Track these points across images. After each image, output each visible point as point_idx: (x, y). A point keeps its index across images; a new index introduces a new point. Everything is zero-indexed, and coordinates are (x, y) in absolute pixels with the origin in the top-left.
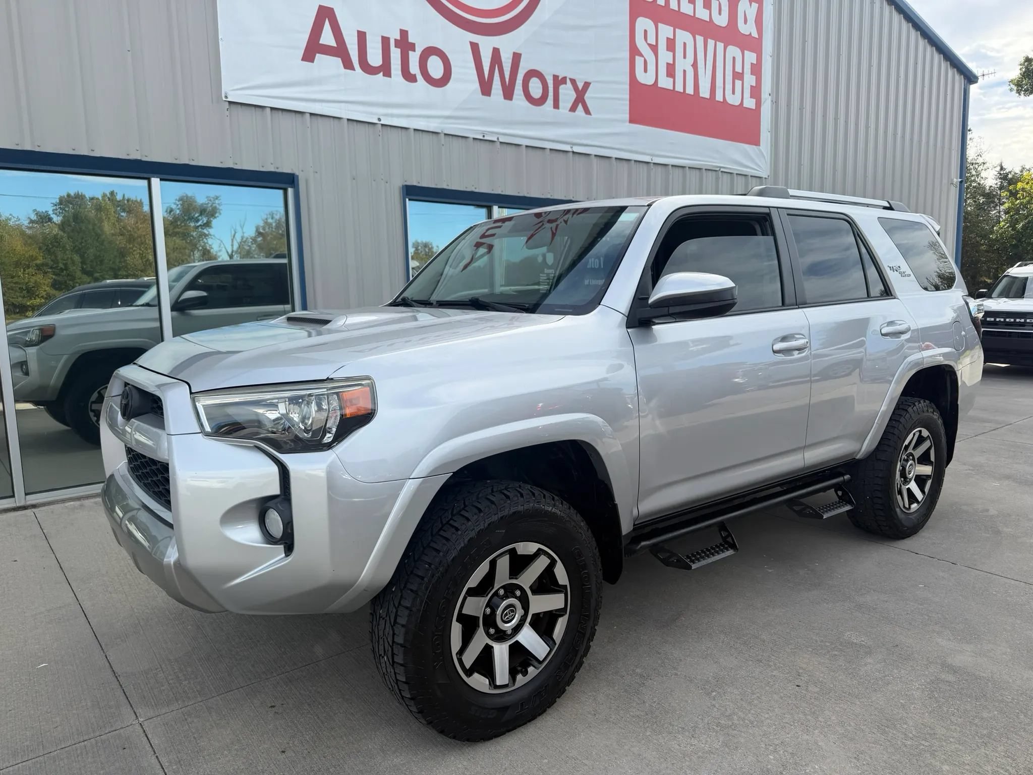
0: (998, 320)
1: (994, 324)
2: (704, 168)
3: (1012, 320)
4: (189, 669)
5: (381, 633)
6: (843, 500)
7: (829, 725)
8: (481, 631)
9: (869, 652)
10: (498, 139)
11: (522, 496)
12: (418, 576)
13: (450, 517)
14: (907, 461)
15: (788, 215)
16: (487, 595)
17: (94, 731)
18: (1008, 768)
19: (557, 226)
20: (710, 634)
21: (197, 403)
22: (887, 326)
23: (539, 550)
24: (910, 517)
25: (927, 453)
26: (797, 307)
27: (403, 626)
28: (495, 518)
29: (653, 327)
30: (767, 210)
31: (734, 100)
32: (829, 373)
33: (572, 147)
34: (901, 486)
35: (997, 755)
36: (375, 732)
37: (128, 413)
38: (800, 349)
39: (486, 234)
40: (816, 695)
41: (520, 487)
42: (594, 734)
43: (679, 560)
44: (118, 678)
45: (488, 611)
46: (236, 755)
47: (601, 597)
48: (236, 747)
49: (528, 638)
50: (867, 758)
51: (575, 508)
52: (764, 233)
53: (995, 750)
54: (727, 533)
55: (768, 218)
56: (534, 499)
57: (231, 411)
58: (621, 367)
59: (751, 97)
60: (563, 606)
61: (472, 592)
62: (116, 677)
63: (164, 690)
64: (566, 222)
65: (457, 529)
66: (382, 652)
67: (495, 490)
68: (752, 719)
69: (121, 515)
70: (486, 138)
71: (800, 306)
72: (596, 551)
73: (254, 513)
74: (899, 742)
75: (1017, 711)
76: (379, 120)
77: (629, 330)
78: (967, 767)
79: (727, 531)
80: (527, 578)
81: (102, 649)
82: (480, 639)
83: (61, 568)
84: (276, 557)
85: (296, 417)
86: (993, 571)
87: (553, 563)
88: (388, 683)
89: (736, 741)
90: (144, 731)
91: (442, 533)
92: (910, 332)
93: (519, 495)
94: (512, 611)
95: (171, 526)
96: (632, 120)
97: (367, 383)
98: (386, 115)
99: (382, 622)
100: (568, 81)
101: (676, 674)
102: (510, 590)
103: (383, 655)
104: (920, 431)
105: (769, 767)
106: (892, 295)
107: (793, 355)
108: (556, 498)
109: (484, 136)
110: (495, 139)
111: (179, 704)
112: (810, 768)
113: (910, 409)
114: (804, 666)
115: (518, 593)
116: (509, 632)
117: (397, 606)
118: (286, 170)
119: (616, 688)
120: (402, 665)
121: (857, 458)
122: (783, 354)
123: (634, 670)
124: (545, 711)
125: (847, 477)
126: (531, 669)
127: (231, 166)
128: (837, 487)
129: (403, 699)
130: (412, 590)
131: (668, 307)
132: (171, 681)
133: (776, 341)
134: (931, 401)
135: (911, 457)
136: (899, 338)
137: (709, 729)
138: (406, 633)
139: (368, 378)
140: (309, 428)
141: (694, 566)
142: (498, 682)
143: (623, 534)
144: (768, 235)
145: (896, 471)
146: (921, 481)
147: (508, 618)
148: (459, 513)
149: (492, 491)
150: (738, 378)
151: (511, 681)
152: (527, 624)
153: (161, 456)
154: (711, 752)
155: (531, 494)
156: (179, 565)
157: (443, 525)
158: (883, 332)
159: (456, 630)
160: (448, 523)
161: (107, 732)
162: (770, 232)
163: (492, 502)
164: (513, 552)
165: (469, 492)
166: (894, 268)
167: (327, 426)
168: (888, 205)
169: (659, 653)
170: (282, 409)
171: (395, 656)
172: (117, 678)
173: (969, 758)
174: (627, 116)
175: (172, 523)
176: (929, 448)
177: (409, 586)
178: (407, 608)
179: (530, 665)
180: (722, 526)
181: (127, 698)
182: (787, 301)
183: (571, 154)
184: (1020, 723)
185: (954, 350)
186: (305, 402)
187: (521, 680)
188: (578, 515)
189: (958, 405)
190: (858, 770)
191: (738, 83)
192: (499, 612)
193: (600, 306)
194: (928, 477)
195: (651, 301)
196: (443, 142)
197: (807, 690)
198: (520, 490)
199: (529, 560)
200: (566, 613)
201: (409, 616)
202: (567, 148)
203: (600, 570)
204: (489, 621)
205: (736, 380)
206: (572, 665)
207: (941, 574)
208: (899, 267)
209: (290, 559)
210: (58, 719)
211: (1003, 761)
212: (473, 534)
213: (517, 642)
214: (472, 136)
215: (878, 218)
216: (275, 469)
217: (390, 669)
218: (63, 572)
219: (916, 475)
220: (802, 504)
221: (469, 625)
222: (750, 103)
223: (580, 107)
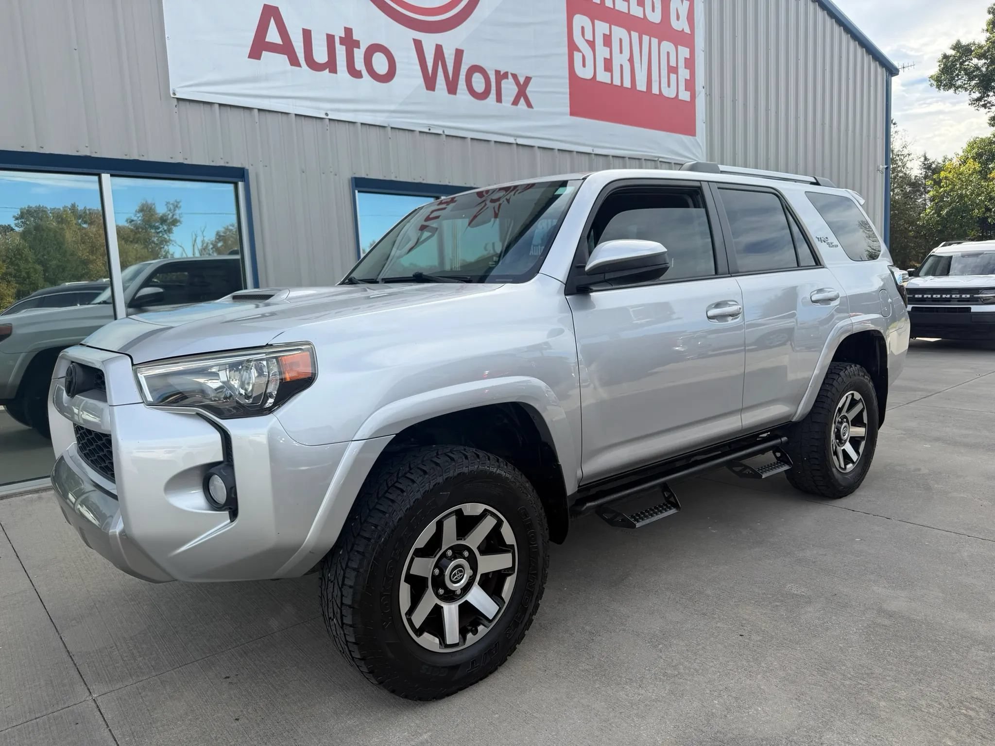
0: (925, 296)
1: (922, 300)
2: (644, 158)
3: (939, 296)
4: (144, 646)
5: (330, 597)
6: (782, 461)
7: (771, 670)
8: (430, 591)
9: (809, 602)
10: (444, 132)
11: (466, 458)
12: (365, 538)
13: (395, 480)
14: (841, 423)
15: (719, 188)
16: (435, 557)
17: (46, 709)
18: (941, 701)
19: (500, 205)
20: (657, 591)
21: (139, 375)
22: (817, 293)
23: (486, 510)
24: (847, 477)
25: (860, 414)
26: (730, 275)
27: (351, 587)
28: (440, 480)
29: (591, 294)
30: (698, 184)
31: (669, 93)
32: (765, 342)
33: (516, 140)
34: (836, 447)
35: (930, 689)
36: (329, 696)
37: (73, 390)
38: (734, 315)
39: (431, 216)
40: (759, 643)
41: (465, 449)
42: (544, 689)
43: (624, 520)
44: (73, 657)
45: (437, 571)
46: (190, 724)
47: (548, 556)
48: (189, 717)
49: (478, 597)
50: (807, 698)
51: (519, 470)
52: (696, 206)
53: (929, 685)
54: (669, 493)
55: (699, 191)
56: (479, 460)
57: (173, 381)
58: (561, 332)
59: (686, 90)
60: (511, 565)
61: (419, 553)
62: (70, 656)
63: (118, 667)
64: (508, 201)
65: (402, 491)
66: (331, 615)
67: (439, 453)
68: (698, 668)
69: (73, 500)
70: (431, 131)
71: (733, 275)
72: (542, 511)
73: (199, 480)
74: (838, 682)
75: (950, 649)
76: (327, 114)
77: (567, 297)
78: (903, 702)
79: (670, 491)
80: (476, 538)
81: (57, 631)
82: (429, 600)
83: (17, 556)
84: (222, 523)
85: (235, 383)
86: (925, 523)
87: (500, 523)
88: (339, 646)
89: (682, 689)
90: (98, 707)
91: (387, 495)
92: (839, 299)
93: (464, 457)
94: (461, 571)
95: (115, 497)
96: (573, 113)
97: (308, 348)
98: (332, 110)
99: (331, 585)
100: (510, 76)
101: (624, 630)
102: (458, 551)
103: (332, 618)
104: (853, 394)
105: (714, 711)
106: (821, 265)
107: (727, 321)
108: (501, 460)
109: (430, 129)
110: (440, 132)
111: (133, 680)
112: (753, 710)
113: (842, 373)
114: (747, 617)
115: (466, 554)
116: (459, 592)
117: (344, 568)
118: (236, 163)
119: (566, 645)
120: (351, 626)
121: (794, 419)
122: (718, 320)
123: (583, 628)
124: (496, 669)
125: (784, 439)
126: (481, 628)
127: (181, 161)
128: (775, 449)
129: (353, 660)
130: (358, 552)
131: (604, 273)
132: (126, 659)
133: (710, 307)
134: (862, 366)
135: (845, 420)
136: (829, 304)
137: (656, 679)
138: (354, 594)
139: (308, 343)
140: (250, 395)
141: (638, 525)
142: (449, 641)
143: (568, 495)
144: (699, 207)
145: (830, 432)
146: (855, 442)
147: (456, 579)
148: (404, 476)
149: (438, 454)
150: (678, 347)
151: (462, 640)
152: (476, 583)
153: (104, 429)
154: (656, 700)
155: (475, 456)
156: (123, 533)
157: (389, 488)
158: (813, 299)
159: (405, 590)
160: (393, 485)
161: (60, 709)
162: (701, 205)
163: (437, 464)
164: (459, 513)
165: (414, 456)
166: (822, 239)
167: (268, 391)
168: (815, 181)
169: (608, 611)
170: (223, 376)
171: (344, 617)
172: (71, 658)
173: (905, 694)
174: (568, 110)
175: (116, 494)
176: (862, 411)
177: (356, 548)
178: (354, 569)
179: (479, 624)
180: (665, 487)
181: (81, 676)
182: (720, 270)
183: (515, 146)
184: (952, 660)
185: (882, 316)
186: (244, 368)
187: (471, 638)
188: (523, 476)
189: (887, 369)
190: (800, 710)
191: (673, 77)
192: (447, 572)
193: (539, 274)
194: (862, 438)
195: (587, 268)
196: (390, 136)
197: (749, 639)
198: (465, 453)
199: (476, 520)
200: (514, 572)
201: (356, 577)
202: (511, 140)
203: (547, 529)
204: (438, 582)
205: (677, 348)
206: (522, 622)
207: (877, 528)
208: (827, 238)
209: (234, 524)
210: (10, 699)
211: (937, 695)
212: (419, 496)
213: (466, 602)
214: (418, 129)
215: (806, 192)
216: (217, 436)
217: (340, 631)
218: (20, 560)
219: (851, 437)
220: (742, 465)
221: (418, 586)
222: (685, 96)
223: (522, 101)
